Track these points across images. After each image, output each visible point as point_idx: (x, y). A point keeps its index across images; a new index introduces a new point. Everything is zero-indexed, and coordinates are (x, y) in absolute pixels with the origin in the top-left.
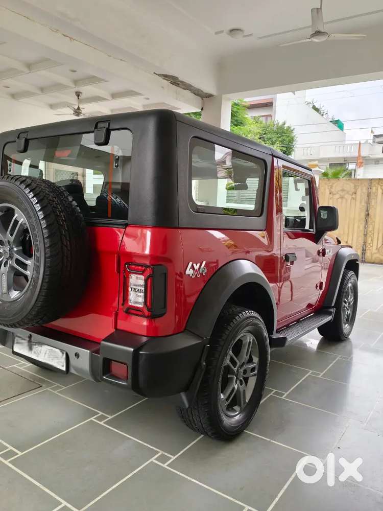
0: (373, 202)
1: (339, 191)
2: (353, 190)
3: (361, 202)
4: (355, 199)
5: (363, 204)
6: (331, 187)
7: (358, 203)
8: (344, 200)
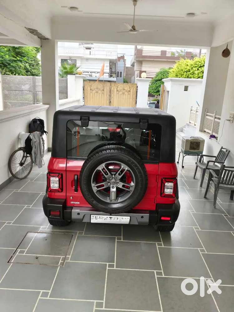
0: (112, 95)
1: (95, 88)
2: (102, 89)
3: (106, 95)
4: (103, 93)
5: (108, 96)
6: (91, 86)
7: (105, 96)
8: (98, 94)
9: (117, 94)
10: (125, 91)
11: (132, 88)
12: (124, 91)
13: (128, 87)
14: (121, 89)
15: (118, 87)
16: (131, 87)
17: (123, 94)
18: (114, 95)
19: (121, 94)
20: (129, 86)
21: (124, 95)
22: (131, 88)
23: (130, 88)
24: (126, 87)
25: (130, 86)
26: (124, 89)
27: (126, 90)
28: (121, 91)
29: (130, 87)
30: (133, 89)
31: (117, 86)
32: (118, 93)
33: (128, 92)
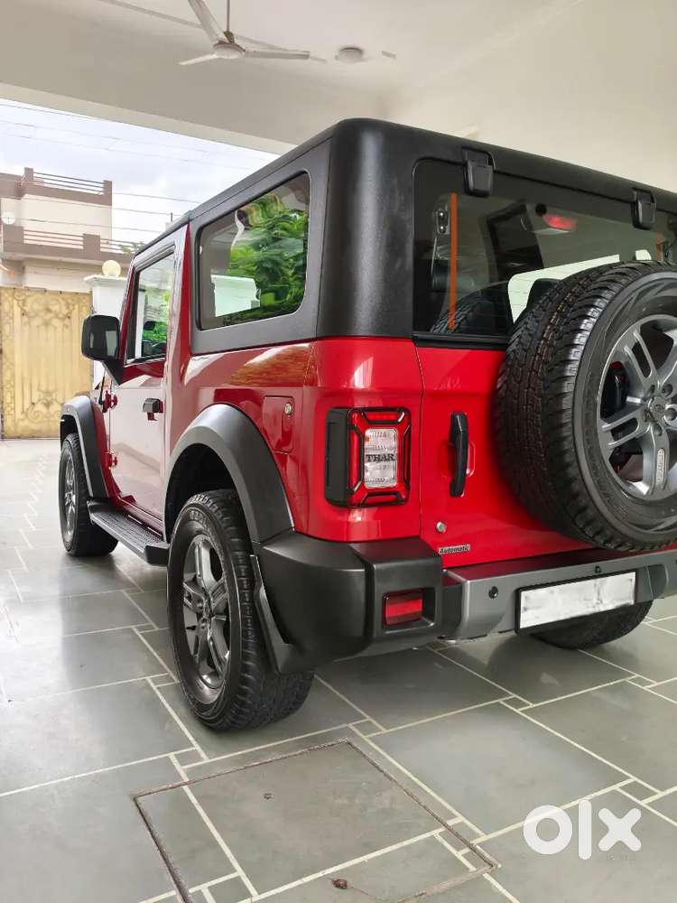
0: (7, 330)
9: (23, 325)
10: (52, 315)
11: (76, 307)
12: (49, 316)
13: (63, 303)
14: (36, 307)
15: (24, 301)
16: (73, 305)
17: (47, 324)
18: (12, 329)
19: (38, 327)
20: (63, 299)
21: (51, 329)
22: (71, 308)
23: (68, 308)
24: (54, 302)
25: (70, 301)
26: (49, 310)
27: (55, 312)
28: (37, 315)
29: (68, 305)
30: (80, 311)
31: (23, 297)
32: (29, 323)
33: (63, 319)
